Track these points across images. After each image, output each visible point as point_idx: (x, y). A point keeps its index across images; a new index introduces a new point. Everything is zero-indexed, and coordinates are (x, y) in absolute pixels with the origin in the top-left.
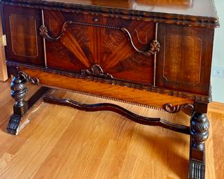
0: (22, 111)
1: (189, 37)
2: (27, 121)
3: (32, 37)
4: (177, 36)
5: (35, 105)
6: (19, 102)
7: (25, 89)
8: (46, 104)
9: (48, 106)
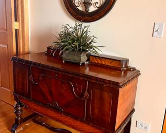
0: (19, 122)
1: (105, 93)
2: (22, 129)
3: (26, 81)
4: (98, 91)
5: (27, 121)
6: (18, 117)
7: (21, 110)
8: (34, 123)
9: (35, 125)
